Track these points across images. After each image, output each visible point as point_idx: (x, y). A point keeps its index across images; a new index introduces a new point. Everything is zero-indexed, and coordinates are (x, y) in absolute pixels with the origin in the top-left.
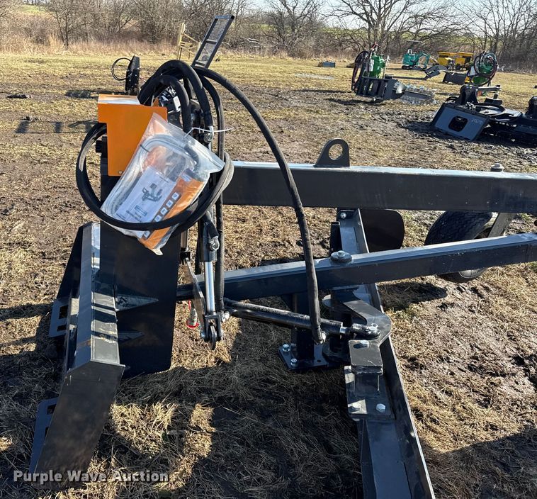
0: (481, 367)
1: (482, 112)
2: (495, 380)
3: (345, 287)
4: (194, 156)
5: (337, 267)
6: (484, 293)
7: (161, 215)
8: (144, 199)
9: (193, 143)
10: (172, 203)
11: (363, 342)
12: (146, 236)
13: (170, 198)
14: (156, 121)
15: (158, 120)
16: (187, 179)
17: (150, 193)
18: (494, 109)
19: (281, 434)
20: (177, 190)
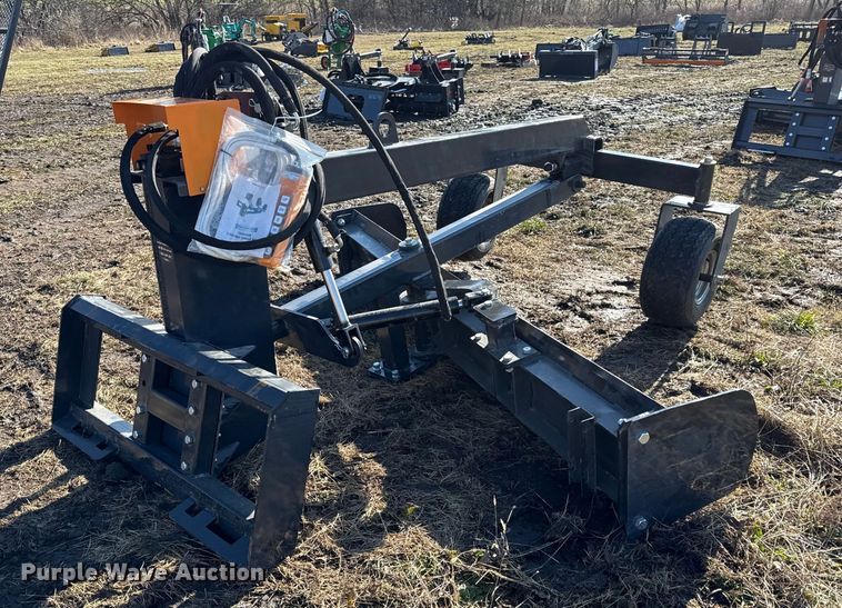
0: (541, 321)
1: (375, 84)
2: (557, 325)
3: (424, 275)
4: (290, 150)
5: (411, 256)
6: (499, 264)
7: (278, 225)
8: (242, 214)
9: (284, 135)
10: (285, 208)
11: (487, 302)
12: (269, 253)
13: (279, 203)
14: (231, 117)
15: (234, 115)
16: (292, 176)
17: (247, 205)
18: (385, 80)
19: (433, 430)
20: (284, 192)
